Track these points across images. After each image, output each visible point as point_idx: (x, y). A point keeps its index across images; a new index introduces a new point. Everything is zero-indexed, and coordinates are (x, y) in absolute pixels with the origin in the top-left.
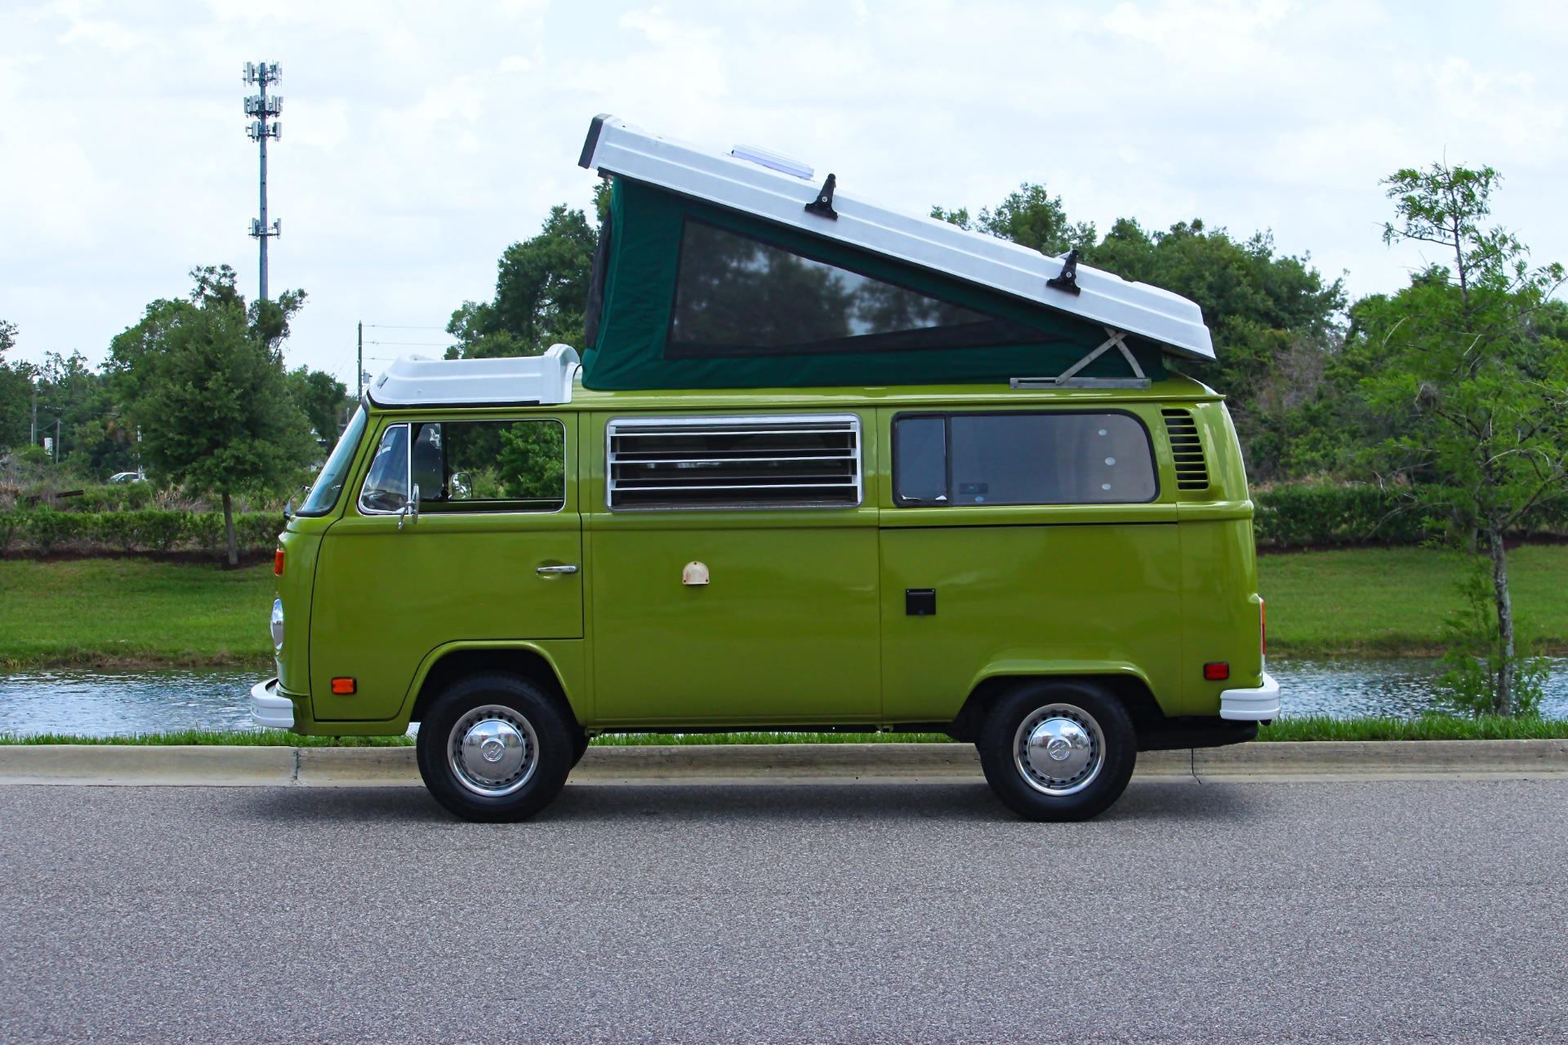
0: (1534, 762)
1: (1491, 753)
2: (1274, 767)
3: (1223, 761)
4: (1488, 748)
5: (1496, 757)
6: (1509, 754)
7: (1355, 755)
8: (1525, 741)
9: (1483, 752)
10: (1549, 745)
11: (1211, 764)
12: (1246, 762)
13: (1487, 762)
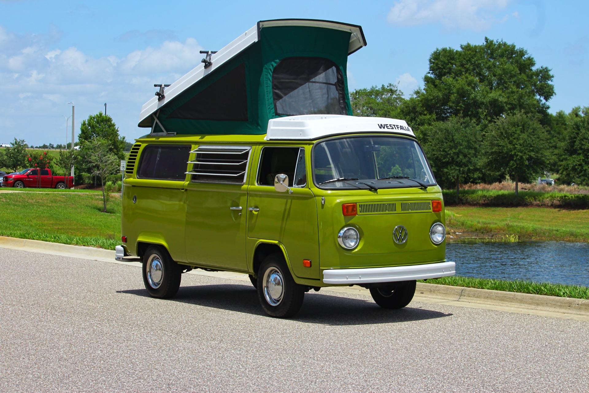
0: (566, 308)
1: (553, 303)
2: (483, 301)
3: (469, 296)
4: (553, 300)
5: (554, 304)
6: (559, 304)
7: (510, 298)
8: (568, 298)
9: (551, 302)
10: (575, 301)
11: (465, 297)
12: (476, 297)
13: (551, 307)
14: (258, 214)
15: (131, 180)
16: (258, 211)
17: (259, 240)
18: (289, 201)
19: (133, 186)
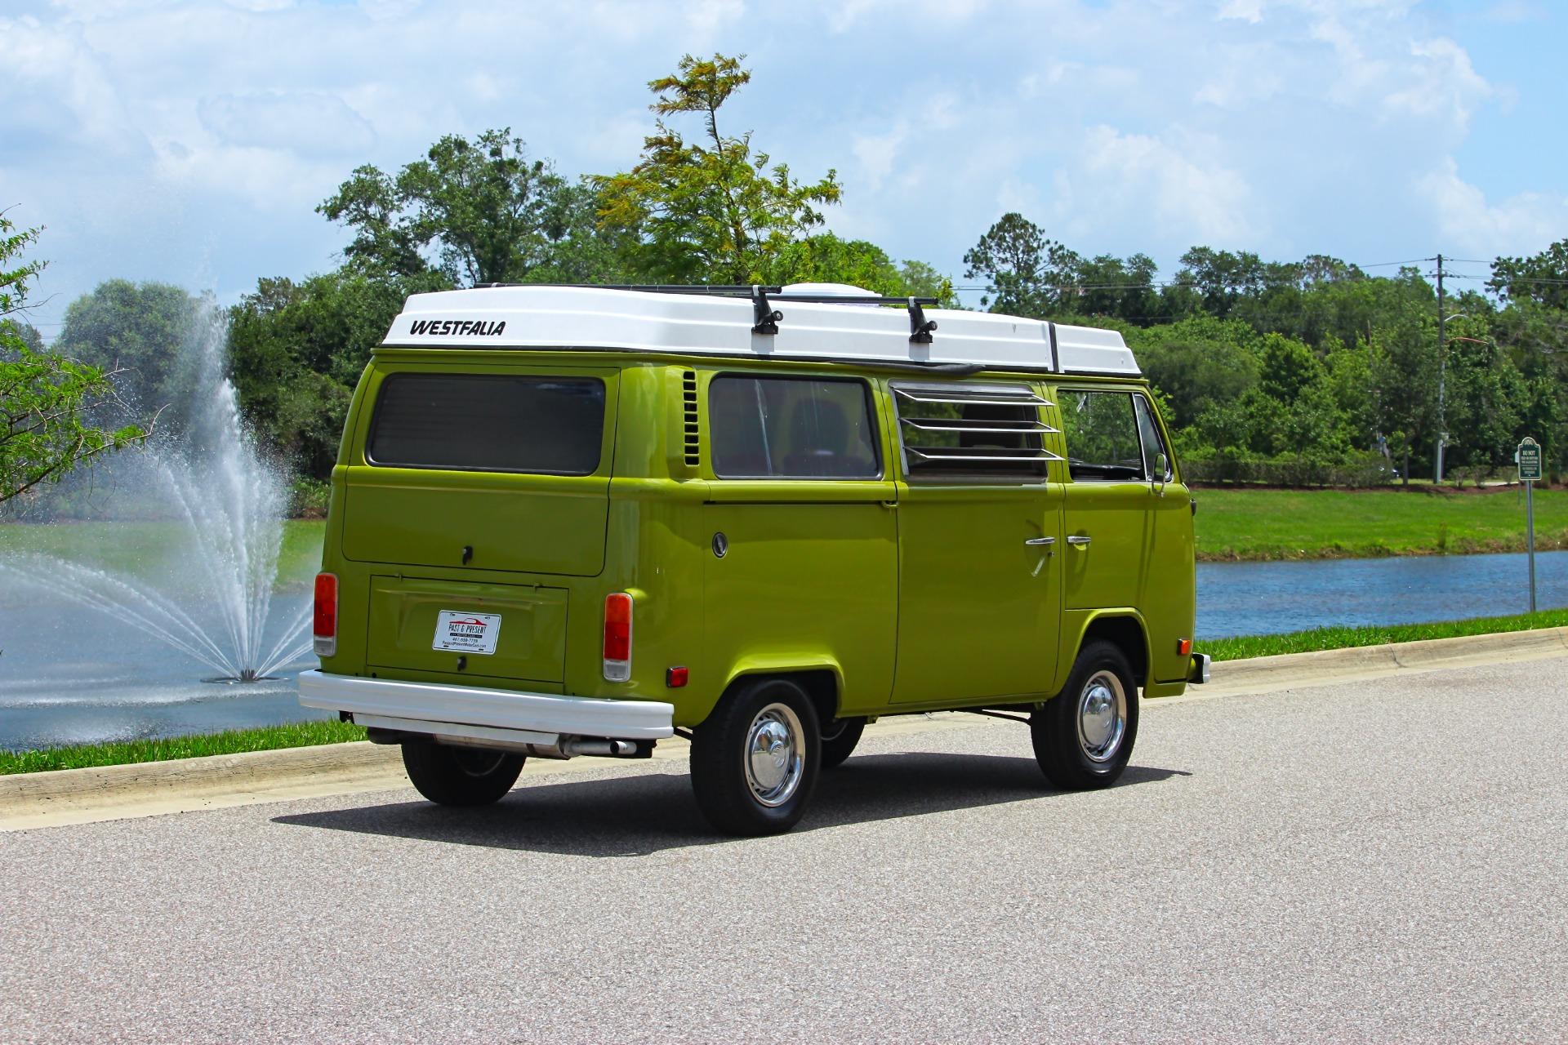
14: (1087, 550)
15: (696, 483)
16: (1087, 543)
17: (1089, 613)
18: (1151, 513)
19: (707, 502)
